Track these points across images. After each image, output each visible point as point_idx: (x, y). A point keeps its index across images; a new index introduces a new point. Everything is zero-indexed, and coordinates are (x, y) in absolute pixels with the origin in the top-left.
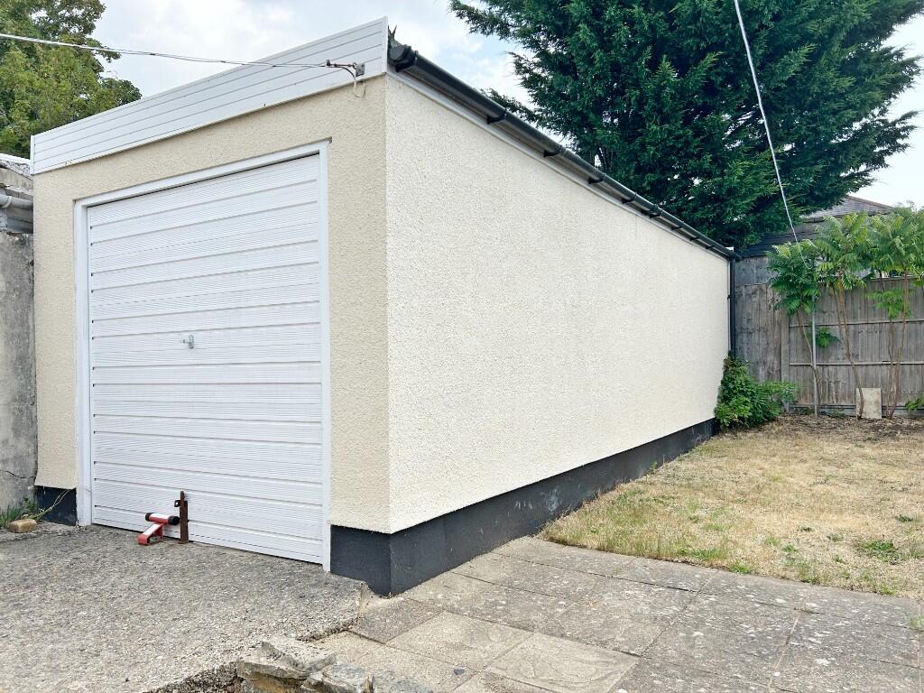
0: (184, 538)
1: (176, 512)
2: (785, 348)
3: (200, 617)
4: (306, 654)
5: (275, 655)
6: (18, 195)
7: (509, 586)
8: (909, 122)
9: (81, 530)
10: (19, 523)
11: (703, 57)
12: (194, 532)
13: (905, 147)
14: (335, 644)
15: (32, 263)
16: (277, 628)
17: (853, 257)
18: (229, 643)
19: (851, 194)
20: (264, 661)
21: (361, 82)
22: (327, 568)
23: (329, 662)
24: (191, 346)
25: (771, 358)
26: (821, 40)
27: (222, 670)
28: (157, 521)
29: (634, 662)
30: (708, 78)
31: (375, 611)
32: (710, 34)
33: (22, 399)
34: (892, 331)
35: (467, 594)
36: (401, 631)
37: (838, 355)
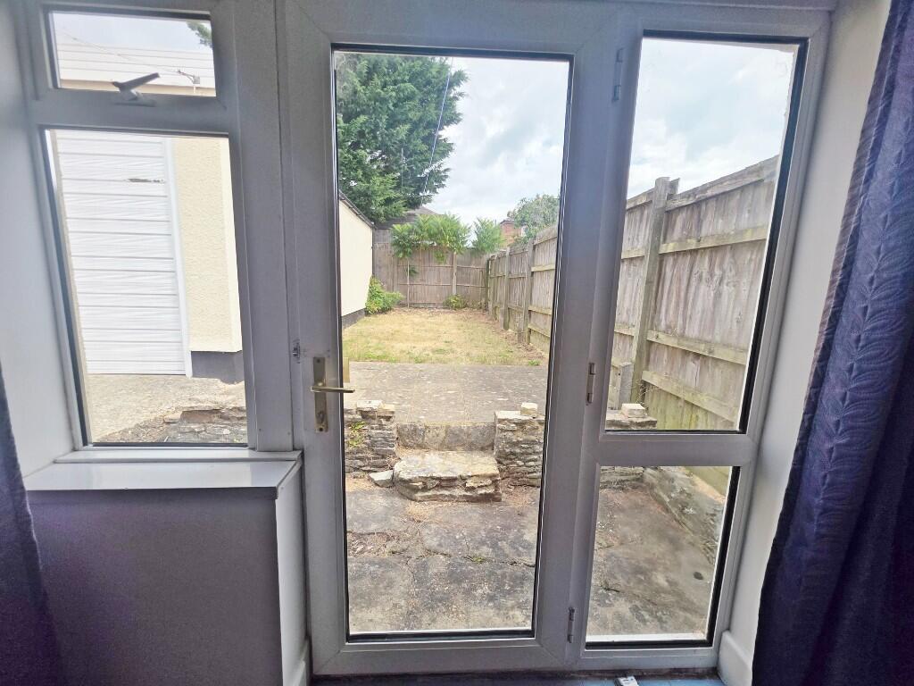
2: (396, 275)
8: (448, 173)
11: (358, 116)
17: (426, 235)
19: (424, 205)
21: (199, 88)
22: (189, 375)
25: (390, 280)
26: (415, 123)
30: (361, 127)
32: (363, 105)
34: (439, 270)
37: (418, 279)
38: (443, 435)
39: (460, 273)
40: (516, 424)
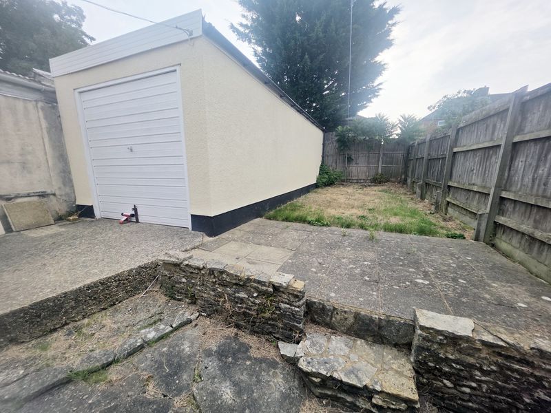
0: (137, 221)
1: (133, 212)
2: (338, 161)
3: (143, 246)
4: (182, 256)
5: (170, 257)
6: (47, 86)
7: (253, 232)
8: (380, 87)
9: (97, 220)
10: (71, 218)
12: (140, 219)
13: (378, 95)
14: (193, 252)
15: (59, 116)
16: (172, 248)
18: (154, 254)
20: (166, 259)
21: (192, 39)
22: (190, 228)
23: (191, 257)
24: (131, 150)
25: (334, 164)
27: (152, 262)
28: (126, 216)
29: (293, 252)
31: (208, 242)
33: (64, 172)
34: (369, 156)
35: (240, 236)
36: (217, 247)
37: (353, 164)
38: (351, 320)
39: (385, 158)
40: (446, 337)
